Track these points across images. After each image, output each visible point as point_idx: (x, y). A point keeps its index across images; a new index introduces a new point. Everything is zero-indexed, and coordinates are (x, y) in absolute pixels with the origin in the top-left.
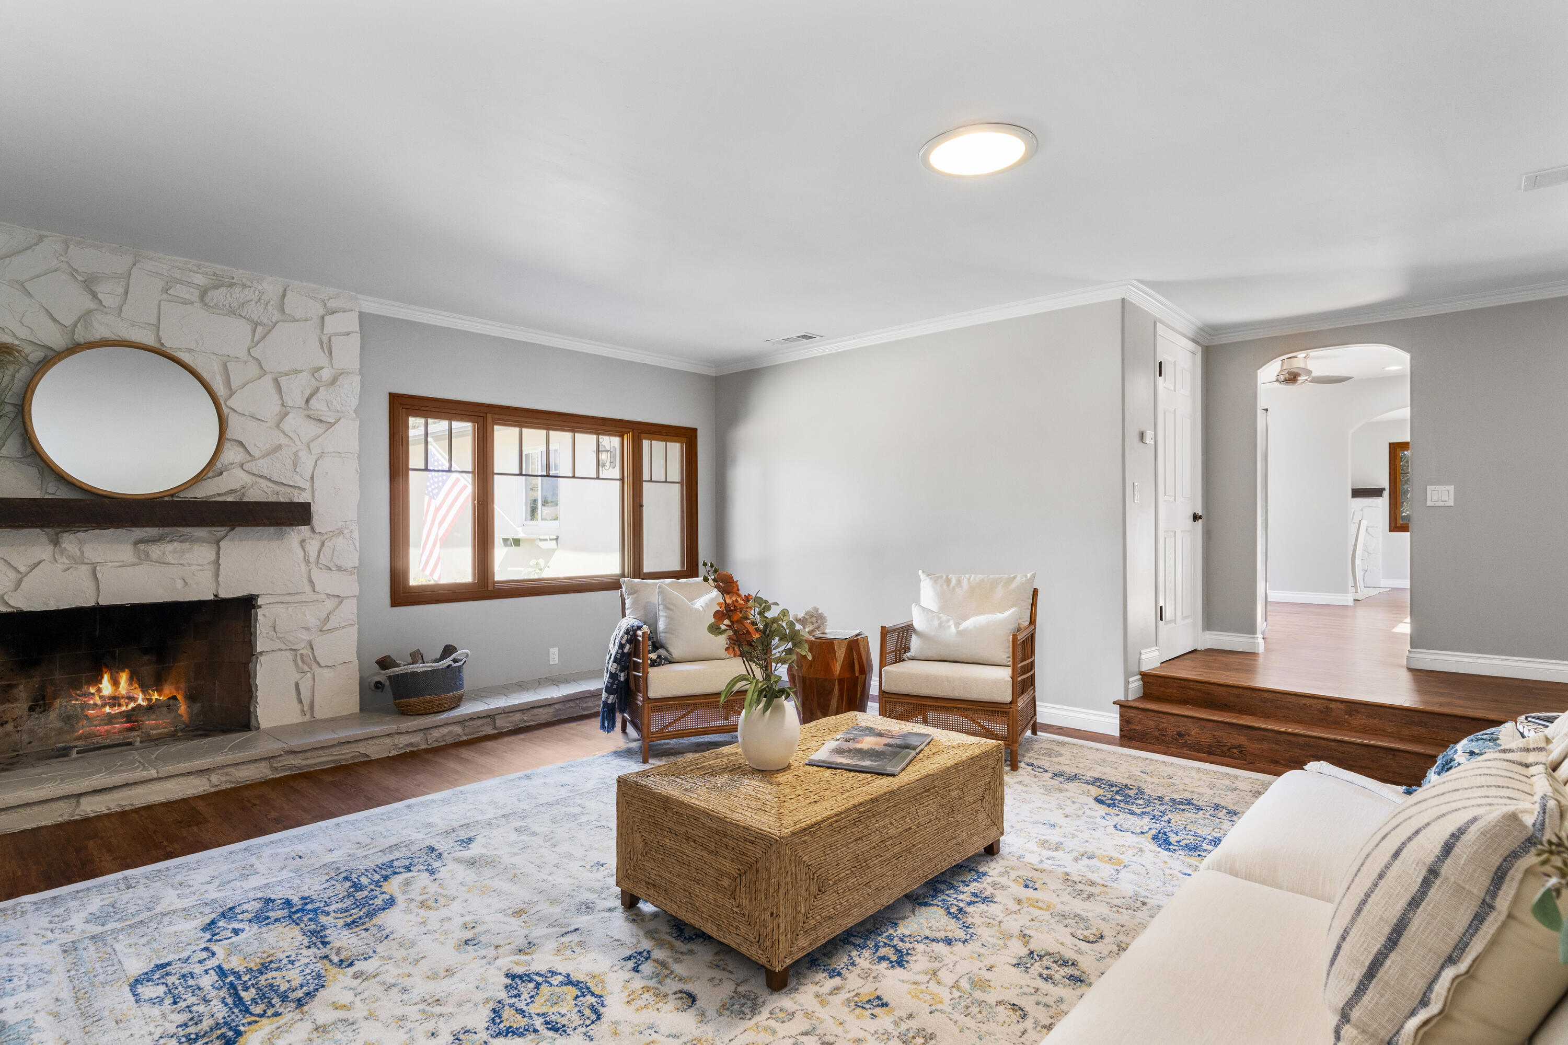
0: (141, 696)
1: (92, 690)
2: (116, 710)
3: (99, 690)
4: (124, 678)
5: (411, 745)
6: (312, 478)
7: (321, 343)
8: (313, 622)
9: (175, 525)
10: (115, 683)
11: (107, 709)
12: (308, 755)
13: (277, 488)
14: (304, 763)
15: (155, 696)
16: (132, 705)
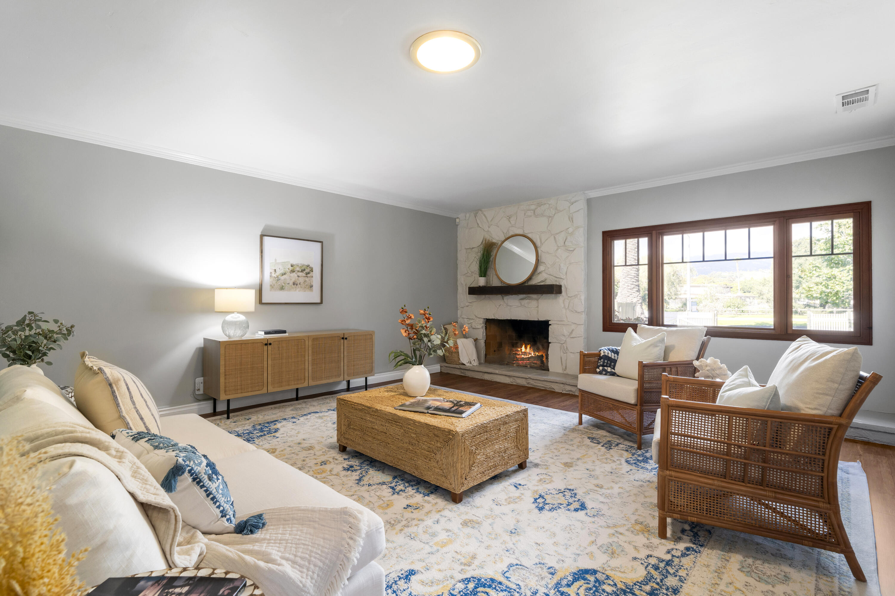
0: (533, 353)
1: (519, 350)
2: (525, 357)
3: (521, 350)
4: (528, 347)
5: (571, 391)
6: (566, 273)
7: (569, 218)
8: (566, 333)
9: (529, 293)
10: (526, 348)
11: (523, 356)
12: (536, 381)
13: (556, 279)
14: (535, 384)
15: (537, 354)
16: (530, 356)
